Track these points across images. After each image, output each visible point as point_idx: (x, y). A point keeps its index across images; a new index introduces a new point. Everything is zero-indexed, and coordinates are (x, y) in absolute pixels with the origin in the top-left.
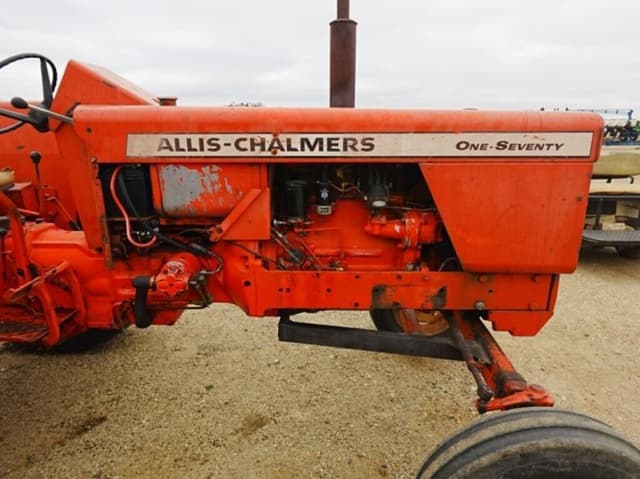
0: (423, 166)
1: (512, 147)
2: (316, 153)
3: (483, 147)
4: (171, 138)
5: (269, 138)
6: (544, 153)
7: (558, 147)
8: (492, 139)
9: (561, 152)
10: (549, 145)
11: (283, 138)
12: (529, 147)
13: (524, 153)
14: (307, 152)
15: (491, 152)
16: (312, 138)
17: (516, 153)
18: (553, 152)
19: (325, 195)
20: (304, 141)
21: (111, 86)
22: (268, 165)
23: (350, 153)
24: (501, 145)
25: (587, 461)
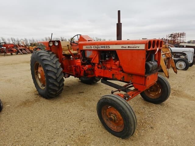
0: (117, 51)
1: (130, 47)
2: (103, 49)
3: (126, 47)
4: (87, 46)
5: (97, 46)
6: (136, 48)
7: (138, 47)
8: (127, 46)
9: (139, 48)
10: (137, 47)
11: (99, 46)
12: (133, 47)
13: (133, 48)
14: (101, 49)
15: (127, 48)
16: (102, 46)
17: (131, 48)
18: (137, 48)
19: (107, 56)
20: (101, 46)
21: (84, 39)
22: (97, 50)
23: (107, 49)
24: (129, 47)
25: (113, 102)
